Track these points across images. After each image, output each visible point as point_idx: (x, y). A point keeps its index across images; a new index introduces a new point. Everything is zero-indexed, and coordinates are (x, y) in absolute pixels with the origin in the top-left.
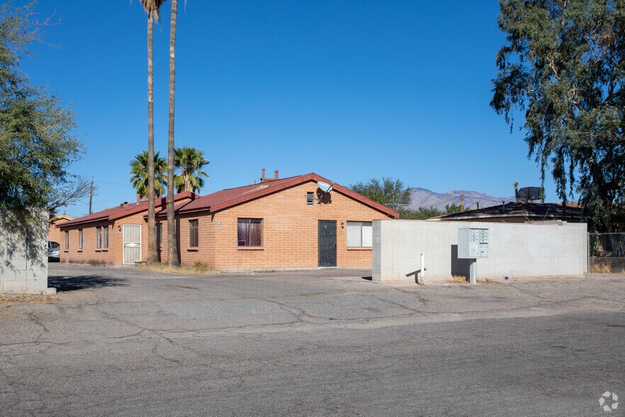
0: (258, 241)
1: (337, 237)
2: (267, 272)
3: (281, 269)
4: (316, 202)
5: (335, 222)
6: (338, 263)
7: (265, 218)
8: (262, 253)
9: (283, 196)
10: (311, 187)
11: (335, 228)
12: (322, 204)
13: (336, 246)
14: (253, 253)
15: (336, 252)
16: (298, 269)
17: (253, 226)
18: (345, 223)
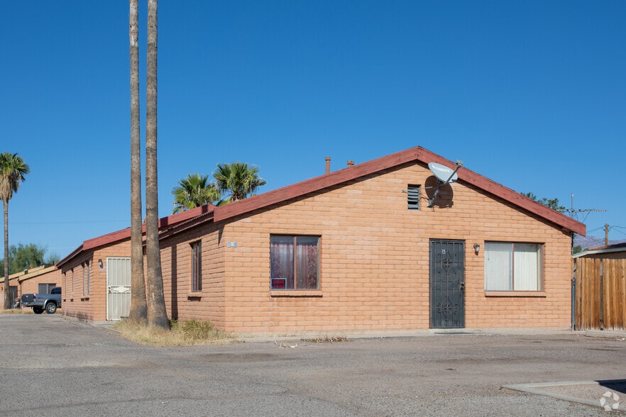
0: (312, 280)
1: (467, 273)
2: (327, 340)
3: (356, 335)
4: (424, 203)
5: (461, 242)
6: (467, 322)
7: (324, 233)
8: (320, 302)
9: (361, 192)
10: (417, 175)
11: (461, 255)
12: (436, 208)
13: (463, 289)
14: (301, 302)
15: (464, 301)
16: (390, 333)
17: (300, 251)
18: (482, 245)
